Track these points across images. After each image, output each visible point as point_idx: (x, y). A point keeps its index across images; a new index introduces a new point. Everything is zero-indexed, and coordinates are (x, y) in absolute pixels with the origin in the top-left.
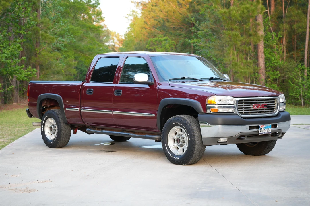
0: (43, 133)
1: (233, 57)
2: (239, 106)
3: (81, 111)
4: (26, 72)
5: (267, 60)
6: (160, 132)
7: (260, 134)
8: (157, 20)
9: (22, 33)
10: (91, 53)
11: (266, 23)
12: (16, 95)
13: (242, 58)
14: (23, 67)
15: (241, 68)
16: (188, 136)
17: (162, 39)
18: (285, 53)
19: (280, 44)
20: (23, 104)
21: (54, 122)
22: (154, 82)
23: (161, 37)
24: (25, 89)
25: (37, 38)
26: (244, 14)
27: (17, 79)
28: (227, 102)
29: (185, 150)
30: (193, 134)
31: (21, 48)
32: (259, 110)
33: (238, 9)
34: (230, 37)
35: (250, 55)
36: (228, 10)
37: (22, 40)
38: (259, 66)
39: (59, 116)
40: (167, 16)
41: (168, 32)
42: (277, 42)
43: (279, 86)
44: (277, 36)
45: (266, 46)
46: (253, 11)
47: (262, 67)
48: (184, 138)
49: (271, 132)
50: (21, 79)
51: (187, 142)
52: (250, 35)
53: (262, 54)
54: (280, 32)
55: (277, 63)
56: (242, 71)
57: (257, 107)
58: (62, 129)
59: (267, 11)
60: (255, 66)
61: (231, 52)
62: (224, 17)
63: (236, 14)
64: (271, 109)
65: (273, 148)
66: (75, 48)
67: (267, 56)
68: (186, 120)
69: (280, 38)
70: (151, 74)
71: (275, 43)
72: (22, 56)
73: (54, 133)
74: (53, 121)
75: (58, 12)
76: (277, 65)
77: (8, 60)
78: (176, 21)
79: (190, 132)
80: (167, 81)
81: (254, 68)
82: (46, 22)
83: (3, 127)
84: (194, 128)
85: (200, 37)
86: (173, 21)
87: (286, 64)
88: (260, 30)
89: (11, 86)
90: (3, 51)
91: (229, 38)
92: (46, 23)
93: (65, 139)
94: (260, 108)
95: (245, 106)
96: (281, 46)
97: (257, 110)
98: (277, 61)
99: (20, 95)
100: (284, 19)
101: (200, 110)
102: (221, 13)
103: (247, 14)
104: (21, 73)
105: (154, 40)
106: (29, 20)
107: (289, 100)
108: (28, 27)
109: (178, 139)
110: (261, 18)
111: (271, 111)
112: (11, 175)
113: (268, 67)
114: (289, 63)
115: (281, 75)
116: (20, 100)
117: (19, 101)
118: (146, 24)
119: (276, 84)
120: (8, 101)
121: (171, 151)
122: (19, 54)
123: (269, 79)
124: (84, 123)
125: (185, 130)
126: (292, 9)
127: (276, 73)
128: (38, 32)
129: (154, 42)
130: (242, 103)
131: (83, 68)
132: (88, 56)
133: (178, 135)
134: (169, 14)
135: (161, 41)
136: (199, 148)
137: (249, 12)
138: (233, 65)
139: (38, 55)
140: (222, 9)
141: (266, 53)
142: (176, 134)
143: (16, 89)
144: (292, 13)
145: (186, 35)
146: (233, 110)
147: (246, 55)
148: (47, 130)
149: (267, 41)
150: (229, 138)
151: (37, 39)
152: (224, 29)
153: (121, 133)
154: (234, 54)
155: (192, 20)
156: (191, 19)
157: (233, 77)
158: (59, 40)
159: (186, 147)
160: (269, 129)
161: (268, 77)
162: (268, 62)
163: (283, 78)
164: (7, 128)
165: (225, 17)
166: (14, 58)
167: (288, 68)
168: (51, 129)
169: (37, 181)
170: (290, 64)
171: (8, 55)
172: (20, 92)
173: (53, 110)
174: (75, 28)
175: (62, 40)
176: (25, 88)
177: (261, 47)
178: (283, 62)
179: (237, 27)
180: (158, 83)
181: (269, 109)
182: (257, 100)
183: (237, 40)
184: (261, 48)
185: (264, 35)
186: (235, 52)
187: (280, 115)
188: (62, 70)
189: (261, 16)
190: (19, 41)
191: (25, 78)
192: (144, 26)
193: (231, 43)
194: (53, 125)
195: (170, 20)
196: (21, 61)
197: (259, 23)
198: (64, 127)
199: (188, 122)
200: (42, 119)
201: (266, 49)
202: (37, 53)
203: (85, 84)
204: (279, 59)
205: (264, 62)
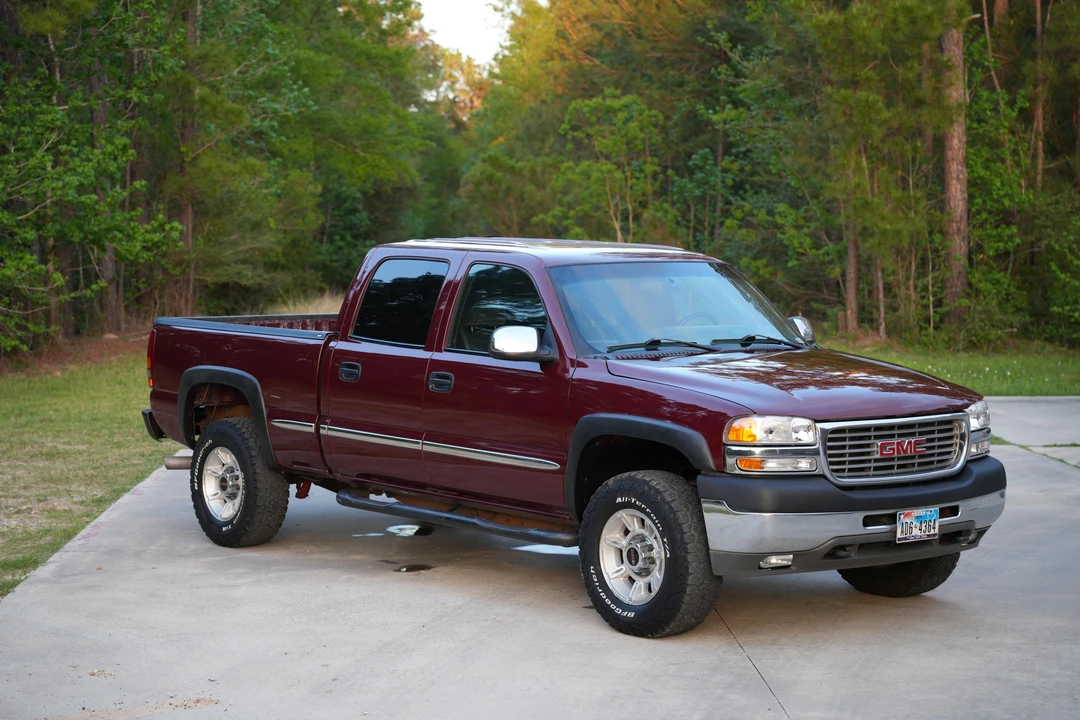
0: (198, 496)
1: (856, 180)
2: (831, 448)
3: (322, 432)
4: (147, 232)
5: (976, 186)
6: (576, 522)
7: (899, 539)
8: (600, 29)
9: (135, 99)
10: (371, 141)
11: (976, 57)
12: (114, 303)
13: (887, 182)
14: (139, 213)
15: (883, 218)
16: (664, 543)
17: (616, 104)
18: (1040, 161)
19: (1024, 132)
20: (137, 336)
21: (234, 461)
22: (556, 355)
23: (614, 97)
24: (144, 283)
25: (184, 111)
26: (898, 29)
27: (119, 258)
28: (791, 436)
29: (656, 588)
30: (682, 539)
31: (132, 152)
32: (899, 459)
33: (876, 11)
34: (848, 111)
35: (917, 173)
36: (842, 17)
37: (133, 122)
38: (947, 209)
39: (251, 443)
40: (635, 19)
41: (638, 74)
42: (1014, 123)
43: (1018, 277)
44: (1011, 103)
45: (973, 140)
46: (929, 19)
47: (959, 211)
48: (651, 548)
49: (937, 531)
50: (131, 258)
51: (661, 562)
52: (919, 103)
53: (960, 168)
54: (1022, 91)
55: (1010, 197)
56: (888, 227)
57: (893, 449)
58: (260, 486)
59: (978, 16)
60: (933, 211)
61: (849, 162)
62: (829, 40)
63: (868, 32)
64: (940, 454)
65: (950, 572)
66: (316, 126)
67: (975, 174)
68: (657, 491)
69: (1022, 110)
70: (548, 324)
71: (1005, 127)
72: (136, 180)
73: (232, 496)
74: (231, 457)
75: (257, 9)
76: (1012, 204)
77: (86, 196)
78: (666, 34)
79: (670, 531)
80: (599, 352)
81: (931, 215)
82: (215, 56)
83: (69, 443)
84: (684, 517)
85: (747, 100)
86: (654, 36)
87: (1043, 201)
88: (951, 84)
89: (97, 283)
90: (71, 165)
91: (844, 113)
92: (216, 59)
93: (270, 519)
94: (902, 454)
95: (851, 447)
96: (1027, 136)
97: (893, 459)
98: (1010, 192)
99: (127, 302)
100: (1039, 44)
101: (703, 460)
102: (818, 27)
103: (907, 31)
104: (130, 238)
105: (588, 105)
106: (158, 55)
107: (1050, 327)
108: (153, 77)
109: (632, 551)
110: (958, 43)
111: (939, 462)
112: (90, 671)
113: (979, 212)
114: (1054, 198)
115: (1024, 237)
116: (128, 322)
117: (123, 326)
118: (564, 37)
119: (1006, 269)
120: (87, 326)
121: (611, 588)
122: (125, 168)
123: (981, 256)
124: (330, 472)
125: (656, 525)
126: (1068, 8)
127: (1008, 232)
128: (188, 89)
129: (587, 115)
130: (844, 439)
131: (344, 189)
132: (362, 154)
133: (634, 538)
134: (640, 11)
135: (612, 111)
136: (701, 584)
137: (913, 21)
138: (855, 208)
139: (190, 170)
140: (820, 11)
141: (971, 162)
142: (627, 532)
143: (114, 284)
144: (1068, 22)
145: (699, 84)
146: (811, 464)
147: (903, 171)
148: (210, 488)
149: (980, 121)
150: (797, 555)
151: (186, 114)
152: (829, 82)
153: (448, 516)
154: (858, 169)
155: (721, 42)
156: (715, 38)
157: (857, 248)
158: (262, 105)
159: (657, 577)
160: (932, 524)
161: (980, 248)
162: (980, 195)
163: (1030, 250)
164: (81, 448)
165: (833, 40)
166: (109, 185)
167: (1047, 217)
168: (224, 484)
169: (171, 701)
170: (1057, 203)
171: (86, 177)
172: (129, 295)
173: (230, 420)
174: (317, 58)
175: (272, 108)
176: (144, 279)
177: (955, 141)
178: (1031, 196)
179: (872, 74)
180: (571, 360)
181: (933, 455)
182: (891, 427)
183: (871, 121)
184: (956, 148)
185: (968, 100)
186: (864, 163)
187: (971, 472)
188: (271, 220)
189: (956, 34)
190: (123, 124)
191: (145, 254)
192: (555, 46)
193: (850, 130)
194: (231, 470)
195: (646, 33)
196: (131, 195)
197: (949, 60)
198: (265, 479)
199: (663, 499)
200: (196, 448)
201: (972, 151)
202: (184, 162)
203: (335, 345)
204: (1020, 185)
205: (966, 196)
